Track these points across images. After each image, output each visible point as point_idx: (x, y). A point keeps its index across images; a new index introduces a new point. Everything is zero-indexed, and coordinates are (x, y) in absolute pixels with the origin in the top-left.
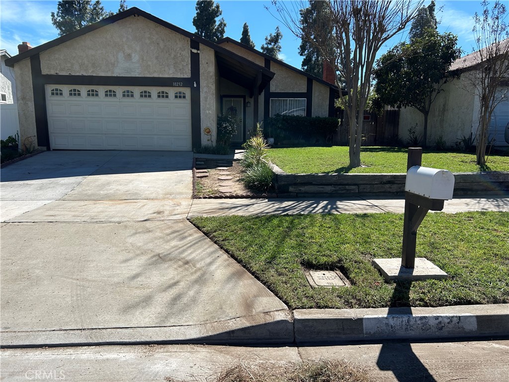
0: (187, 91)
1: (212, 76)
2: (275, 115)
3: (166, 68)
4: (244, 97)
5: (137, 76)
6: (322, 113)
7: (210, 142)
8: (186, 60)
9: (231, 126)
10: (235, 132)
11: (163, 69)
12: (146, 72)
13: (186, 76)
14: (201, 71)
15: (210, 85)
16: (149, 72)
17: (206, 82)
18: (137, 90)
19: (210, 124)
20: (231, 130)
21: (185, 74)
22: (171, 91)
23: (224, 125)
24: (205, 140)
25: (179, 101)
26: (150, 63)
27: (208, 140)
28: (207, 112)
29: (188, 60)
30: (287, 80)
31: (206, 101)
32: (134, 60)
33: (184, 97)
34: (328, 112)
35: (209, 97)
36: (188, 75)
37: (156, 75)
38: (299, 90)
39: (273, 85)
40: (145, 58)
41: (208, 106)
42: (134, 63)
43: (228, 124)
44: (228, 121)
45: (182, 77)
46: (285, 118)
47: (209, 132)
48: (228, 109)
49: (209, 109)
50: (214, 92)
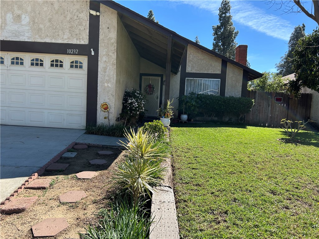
0: (84, 60)
1: (113, 44)
2: (190, 93)
3: (61, 33)
4: (161, 76)
5: (26, 40)
6: (235, 94)
7: (107, 120)
8: (84, 24)
9: (138, 103)
10: (142, 109)
11: (57, 34)
12: (37, 36)
13: (82, 43)
14: (101, 37)
15: (111, 54)
16: (40, 36)
17: (106, 50)
18: (27, 57)
19: (109, 99)
20: (137, 107)
21: (81, 41)
22: (67, 59)
23: (130, 101)
24: (101, 118)
25: (74, 71)
26: (41, 26)
27: (105, 118)
28: (106, 85)
29: (86, 24)
30: (203, 62)
31: (105, 72)
32: (23, 22)
33: (81, 67)
34: (241, 93)
35: (108, 68)
36: (85, 41)
37: (48, 40)
38: (214, 71)
39: (189, 66)
40: (36, 20)
41: (107, 78)
42: (23, 25)
43: (134, 100)
44: (135, 97)
45: (78, 43)
46: (199, 96)
47: (106, 108)
48: (147, 86)
49: (108, 82)
50: (115, 62)
